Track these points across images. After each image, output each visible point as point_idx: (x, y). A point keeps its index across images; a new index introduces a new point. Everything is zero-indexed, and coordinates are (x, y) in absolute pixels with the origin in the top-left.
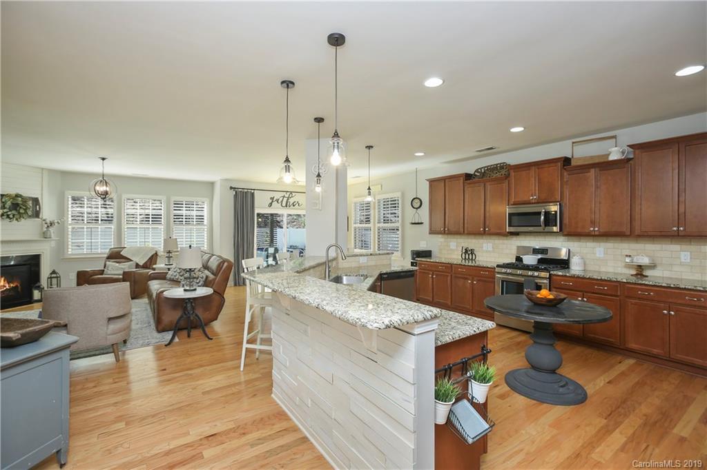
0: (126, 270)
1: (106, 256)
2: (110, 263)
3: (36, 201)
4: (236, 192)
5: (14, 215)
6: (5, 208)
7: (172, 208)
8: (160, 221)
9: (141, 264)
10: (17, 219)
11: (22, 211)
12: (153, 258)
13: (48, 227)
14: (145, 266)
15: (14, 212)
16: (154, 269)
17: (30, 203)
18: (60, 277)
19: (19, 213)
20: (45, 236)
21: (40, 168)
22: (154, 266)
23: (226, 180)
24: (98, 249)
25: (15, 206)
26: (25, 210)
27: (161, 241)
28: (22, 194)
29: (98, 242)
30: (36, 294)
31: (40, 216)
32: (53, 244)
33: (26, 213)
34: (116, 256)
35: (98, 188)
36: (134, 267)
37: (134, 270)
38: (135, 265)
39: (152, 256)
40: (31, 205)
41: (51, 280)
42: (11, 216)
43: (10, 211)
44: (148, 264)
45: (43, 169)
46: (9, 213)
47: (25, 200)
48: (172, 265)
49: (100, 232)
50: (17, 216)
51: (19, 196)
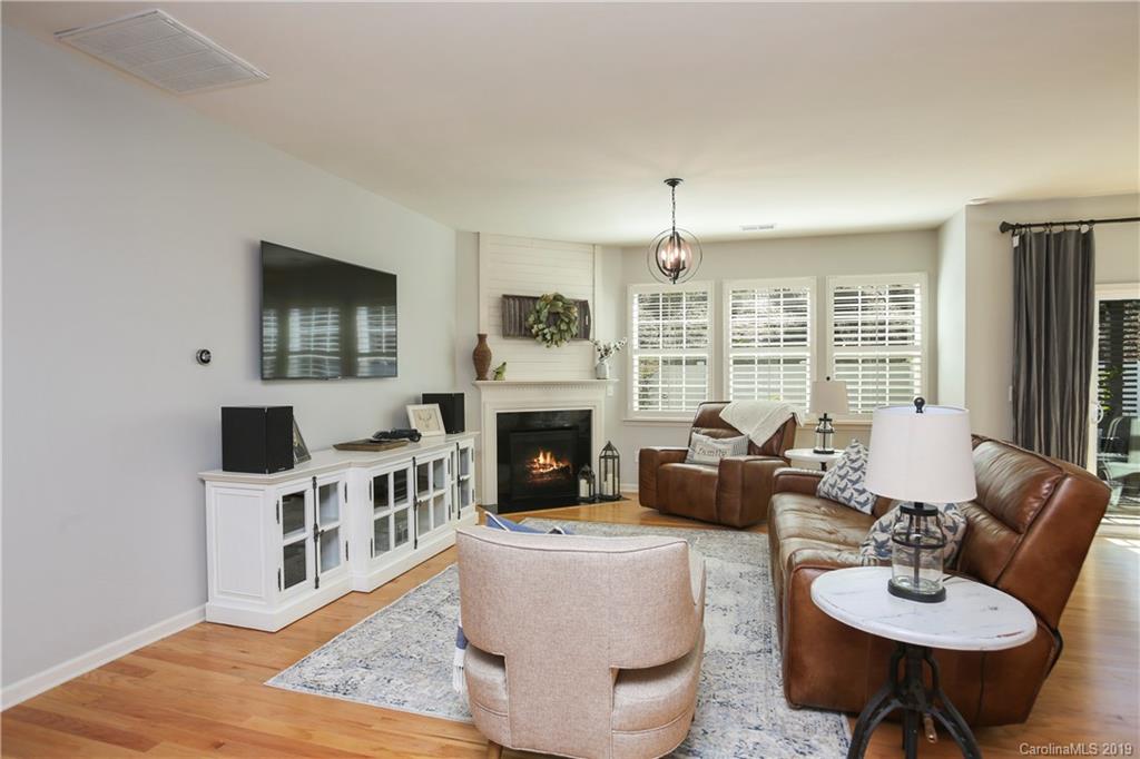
0: (728, 457)
1: (692, 419)
2: (700, 437)
3: (584, 306)
4: (1022, 239)
5: (552, 335)
6: (541, 322)
7: (831, 306)
8: (804, 340)
9: (760, 442)
10: (556, 343)
11: (563, 327)
12: (787, 432)
13: (602, 356)
14: (770, 450)
15: (553, 329)
16: (788, 462)
17: (575, 312)
18: (618, 457)
19: (560, 330)
20: (597, 373)
21: (589, 244)
22: (788, 453)
23: (988, 206)
24: (681, 403)
25: (555, 318)
26: (568, 324)
27: (804, 390)
28: (564, 295)
29: (681, 389)
30: (584, 488)
31: (591, 337)
32: (611, 390)
33: (569, 329)
34: (711, 422)
35: (663, 255)
36: (746, 450)
37: (743, 458)
38: (746, 444)
39: (785, 425)
40: (576, 314)
41: (606, 462)
42: (548, 337)
43: (549, 327)
44: (775, 443)
45: (594, 245)
46: (546, 331)
47: (568, 305)
48: (832, 452)
49: (684, 367)
50: (556, 337)
51: (558, 298)
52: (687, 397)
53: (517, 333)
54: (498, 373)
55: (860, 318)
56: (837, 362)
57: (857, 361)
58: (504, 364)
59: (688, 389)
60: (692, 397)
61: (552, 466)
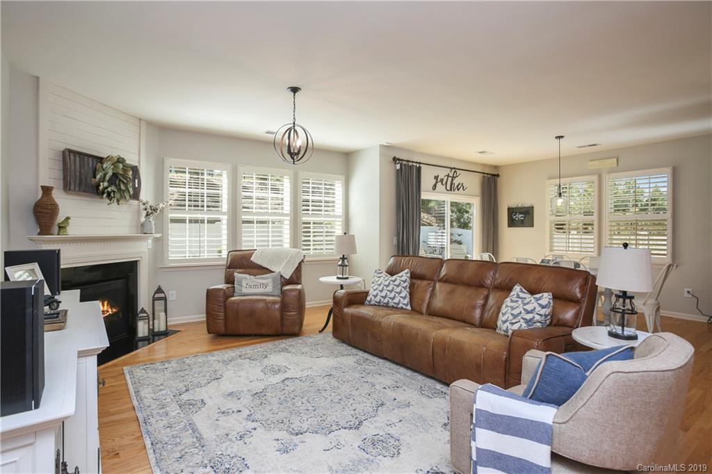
2: (240, 275)
3: (136, 170)
5: (114, 193)
7: (301, 190)
9: (287, 275)
10: (117, 201)
13: (148, 215)
14: (293, 280)
15: (115, 188)
17: (130, 175)
21: (137, 118)
24: (203, 252)
26: (126, 184)
28: (125, 159)
29: (203, 242)
30: (142, 329)
31: (141, 197)
34: (243, 263)
36: (280, 282)
38: (280, 278)
39: (300, 263)
40: (131, 177)
42: (111, 195)
44: (294, 275)
45: (140, 120)
46: (109, 189)
47: (126, 168)
48: (347, 278)
49: (206, 225)
50: (118, 195)
51: (120, 160)
52: (208, 246)
53: (77, 189)
54: (61, 227)
55: (311, 198)
56: (304, 223)
57: (309, 223)
58: (68, 218)
59: (208, 241)
60: (213, 247)
61: (108, 311)
